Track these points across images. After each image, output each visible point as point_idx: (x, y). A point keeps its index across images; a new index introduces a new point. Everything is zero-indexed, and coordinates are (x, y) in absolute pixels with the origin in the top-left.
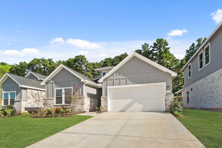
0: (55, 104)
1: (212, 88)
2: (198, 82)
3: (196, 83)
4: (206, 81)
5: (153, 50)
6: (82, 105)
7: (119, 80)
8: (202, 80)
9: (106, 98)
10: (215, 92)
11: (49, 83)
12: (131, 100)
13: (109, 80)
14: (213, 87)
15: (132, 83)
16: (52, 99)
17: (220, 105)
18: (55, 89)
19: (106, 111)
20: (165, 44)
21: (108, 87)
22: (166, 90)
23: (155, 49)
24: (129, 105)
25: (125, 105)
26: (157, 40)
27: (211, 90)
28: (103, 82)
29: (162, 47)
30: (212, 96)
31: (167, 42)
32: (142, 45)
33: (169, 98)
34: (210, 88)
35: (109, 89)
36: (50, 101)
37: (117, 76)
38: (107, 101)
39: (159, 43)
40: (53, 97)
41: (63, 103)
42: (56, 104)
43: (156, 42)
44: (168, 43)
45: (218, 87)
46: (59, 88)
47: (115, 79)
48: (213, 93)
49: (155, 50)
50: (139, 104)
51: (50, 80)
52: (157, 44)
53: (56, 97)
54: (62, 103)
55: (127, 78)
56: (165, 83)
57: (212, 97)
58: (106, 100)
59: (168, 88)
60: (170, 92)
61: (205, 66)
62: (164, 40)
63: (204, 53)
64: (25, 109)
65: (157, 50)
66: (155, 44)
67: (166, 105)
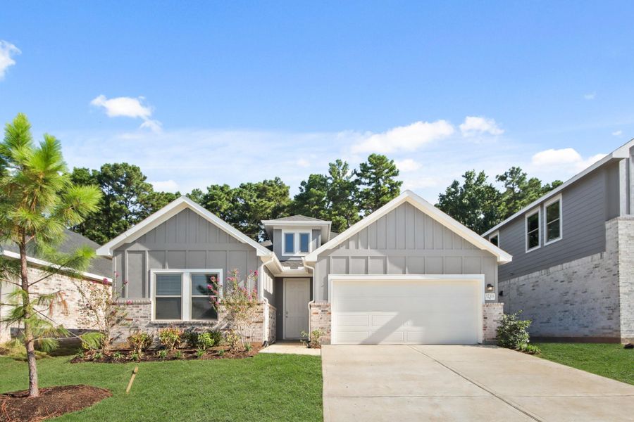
0: (153, 319)
1: (567, 292)
2: (522, 278)
3: (517, 279)
4: (550, 277)
5: (357, 182)
6: (259, 324)
7: (364, 260)
8: (536, 274)
9: (328, 306)
10: (576, 302)
11: (129, 252)
12: (394, 314)
13: (333, 257)
14: (572, 292)
15: (401, 271)
16: (140, 304)
17: (592, 331)
18: (153, 272)
19: (329, 342)
20: (391, 170)
21: (330, 277)
22: (486, 293)
23: (363, 180)
24: (390, 328)
25: (378, 327)
26: (371, 156)
27: (566, 298)
28: (316, 262)
29: (383, 177)
30: (567, 309)
31: (395, 166)
32: (330, 165)
33: (493, 311)
34: (561, 294)
35: (335, 281)
36: (135, 310)
37: (357, 247)
38: (330, 313)
39: (376, 166)
40: (144, 296)
41: (186, 316)
42: (157, 318)
43: (368, 163)
44: (398, 171)
45: (585, 292)
46: (168, 271)
47: (353, 257)
48: (571, 305)
49: (364, 184)
50: (415, 324)
51: (134, 242)
52: (371, 168)
53: (157, 298)
54: (179, 316)
55: (386, 257)
56: (483, 276)
57: (567, 313)
58: (326, 311)
59: (490, 288)
60: (493, 299)
61: (545, 244)
62: (389, 161)
63: (542, 214)
64: (12, 334)
65: (369, 184)
66: (363, 166)
67: (485, 328)
